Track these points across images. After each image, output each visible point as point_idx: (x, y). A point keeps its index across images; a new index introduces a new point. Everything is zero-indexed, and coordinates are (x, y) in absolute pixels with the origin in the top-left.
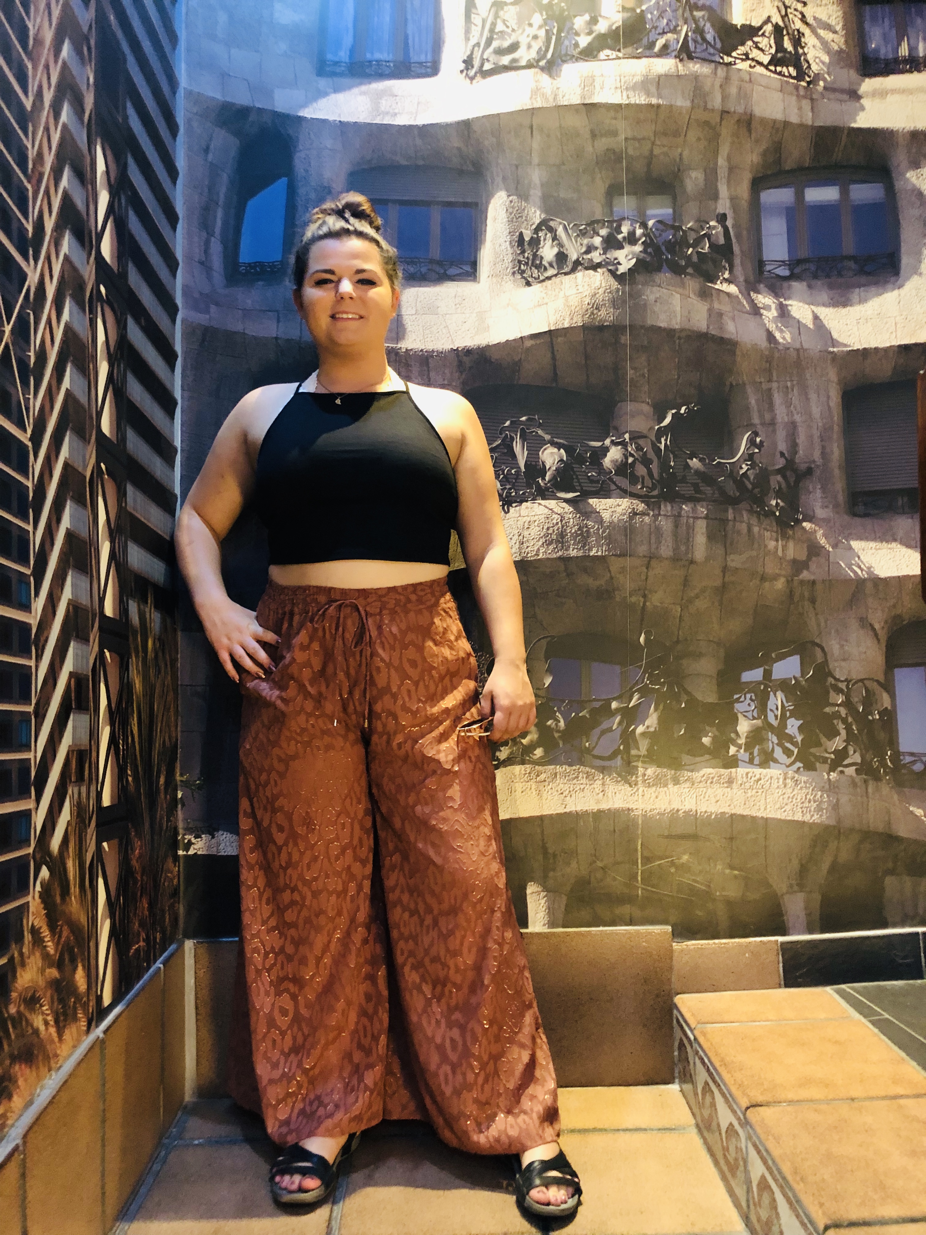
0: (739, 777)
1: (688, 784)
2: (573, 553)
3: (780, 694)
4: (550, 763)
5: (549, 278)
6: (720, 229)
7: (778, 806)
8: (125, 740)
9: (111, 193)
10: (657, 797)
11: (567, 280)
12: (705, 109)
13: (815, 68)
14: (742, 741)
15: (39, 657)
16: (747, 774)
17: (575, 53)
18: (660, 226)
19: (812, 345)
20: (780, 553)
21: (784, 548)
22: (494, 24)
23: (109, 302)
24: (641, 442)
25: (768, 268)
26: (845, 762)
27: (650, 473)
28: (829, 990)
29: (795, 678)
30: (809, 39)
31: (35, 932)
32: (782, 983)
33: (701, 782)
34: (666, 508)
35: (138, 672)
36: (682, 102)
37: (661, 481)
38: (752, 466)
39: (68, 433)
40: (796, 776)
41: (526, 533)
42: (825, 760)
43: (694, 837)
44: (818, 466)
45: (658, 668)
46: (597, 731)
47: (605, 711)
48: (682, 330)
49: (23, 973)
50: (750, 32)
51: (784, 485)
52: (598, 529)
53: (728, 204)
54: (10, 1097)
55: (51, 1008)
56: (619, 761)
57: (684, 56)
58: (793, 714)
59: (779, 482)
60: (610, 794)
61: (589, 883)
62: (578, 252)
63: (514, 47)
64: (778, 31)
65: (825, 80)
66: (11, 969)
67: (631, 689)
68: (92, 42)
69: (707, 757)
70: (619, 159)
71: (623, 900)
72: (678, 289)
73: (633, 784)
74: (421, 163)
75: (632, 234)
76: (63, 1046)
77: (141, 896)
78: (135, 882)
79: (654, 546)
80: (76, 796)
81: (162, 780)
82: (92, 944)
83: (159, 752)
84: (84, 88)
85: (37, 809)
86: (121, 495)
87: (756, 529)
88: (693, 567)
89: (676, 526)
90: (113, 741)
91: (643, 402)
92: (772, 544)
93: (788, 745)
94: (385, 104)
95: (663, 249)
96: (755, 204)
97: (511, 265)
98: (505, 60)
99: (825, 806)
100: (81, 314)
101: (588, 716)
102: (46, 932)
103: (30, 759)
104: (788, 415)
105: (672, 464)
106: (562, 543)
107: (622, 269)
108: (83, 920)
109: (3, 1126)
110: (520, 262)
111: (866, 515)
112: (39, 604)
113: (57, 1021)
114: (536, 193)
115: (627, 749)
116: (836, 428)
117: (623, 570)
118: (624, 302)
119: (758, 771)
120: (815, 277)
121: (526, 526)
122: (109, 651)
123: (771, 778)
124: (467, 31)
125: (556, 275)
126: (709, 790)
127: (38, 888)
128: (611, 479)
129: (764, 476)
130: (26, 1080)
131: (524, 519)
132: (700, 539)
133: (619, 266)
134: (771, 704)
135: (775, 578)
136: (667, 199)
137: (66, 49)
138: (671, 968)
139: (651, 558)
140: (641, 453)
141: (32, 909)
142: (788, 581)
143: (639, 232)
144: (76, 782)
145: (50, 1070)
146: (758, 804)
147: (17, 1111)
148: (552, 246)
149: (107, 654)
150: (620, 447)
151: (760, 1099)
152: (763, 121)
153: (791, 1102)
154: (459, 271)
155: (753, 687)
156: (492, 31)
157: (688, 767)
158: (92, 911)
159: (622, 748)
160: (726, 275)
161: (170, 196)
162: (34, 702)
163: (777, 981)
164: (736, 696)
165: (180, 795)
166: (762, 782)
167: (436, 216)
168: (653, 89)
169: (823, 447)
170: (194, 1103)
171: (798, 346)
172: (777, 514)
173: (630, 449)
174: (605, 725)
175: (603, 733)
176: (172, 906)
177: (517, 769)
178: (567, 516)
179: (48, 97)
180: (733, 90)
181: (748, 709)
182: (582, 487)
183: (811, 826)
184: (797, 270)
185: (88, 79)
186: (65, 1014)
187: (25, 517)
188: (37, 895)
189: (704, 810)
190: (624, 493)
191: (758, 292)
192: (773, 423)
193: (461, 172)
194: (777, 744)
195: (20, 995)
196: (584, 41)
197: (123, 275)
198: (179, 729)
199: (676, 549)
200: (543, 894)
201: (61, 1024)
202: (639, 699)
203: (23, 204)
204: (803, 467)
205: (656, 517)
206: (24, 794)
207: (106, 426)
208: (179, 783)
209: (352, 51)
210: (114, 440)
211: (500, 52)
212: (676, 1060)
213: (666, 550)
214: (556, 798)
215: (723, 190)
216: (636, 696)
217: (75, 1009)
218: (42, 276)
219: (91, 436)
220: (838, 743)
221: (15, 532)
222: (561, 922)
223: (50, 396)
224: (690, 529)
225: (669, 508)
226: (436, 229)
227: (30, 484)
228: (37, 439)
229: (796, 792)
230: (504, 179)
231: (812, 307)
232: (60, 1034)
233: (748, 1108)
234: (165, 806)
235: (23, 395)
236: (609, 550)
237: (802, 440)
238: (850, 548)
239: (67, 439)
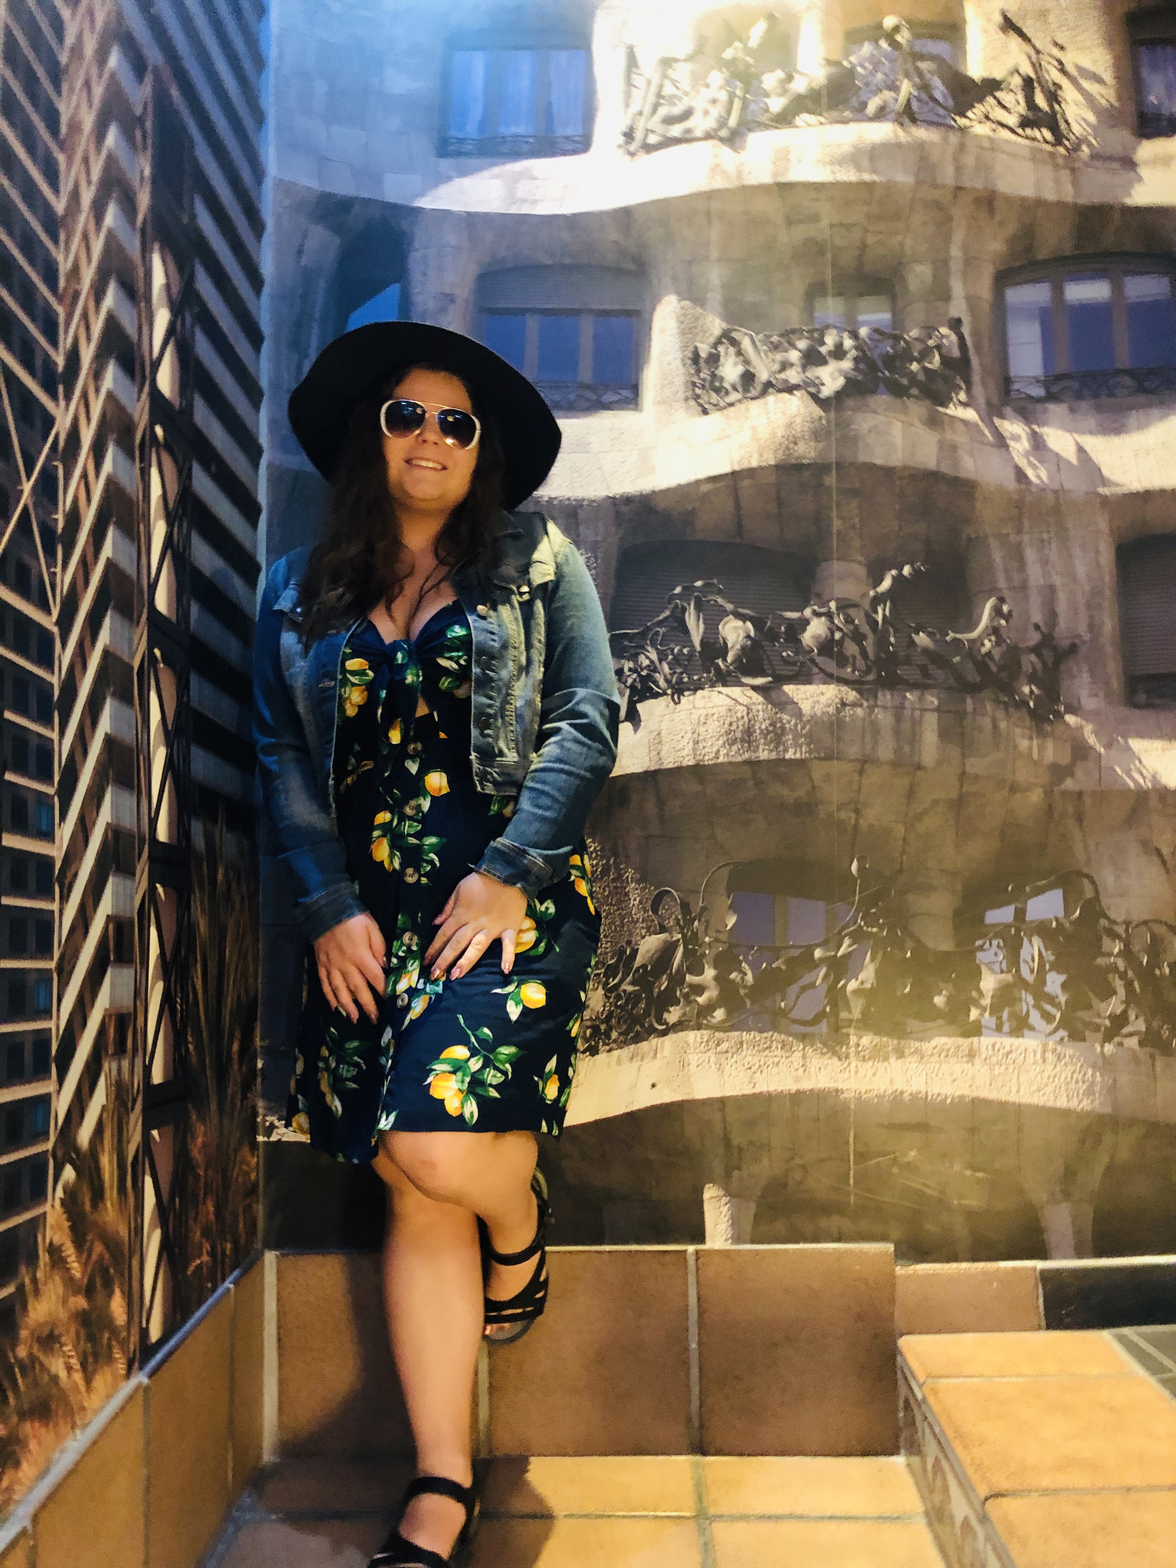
0: (983, 1048)
1: (915, 1058)
2: (764, 754)
3: (1037, 941)
4: (732, 1028)
5: (731, 405)
6: (954, 338)
7: (1034, 1087)
8: (186, 999)
9: (172, 310)
10: (874, 1074)
11: (755, 407)
12: (935, 186)
13: (1076, 129)
14: (986, 1002)
15: (65, 898)
16: (994, 1046)
17: (763, 119)
18: (877, 336)
19: (1076, 486)
20: (1035, 755)
21: (1041, 748)
22: (661, 86)
23: (167, 446)
24: (852, 612)
25: (1016, 386)
26: (1125, 1030)
27: (864, 653)
28: (1106, 1336)
29: (1057, 919)
30: (1069, 93)
31: (54, 1251)
32: (1043, 1323)
33: (932, 1055)
34: (886, 697)
35: (203, 910)
36: (904, 178)
37: (878, 660)
38: (998, 643)
39: (109, 613)
40: (1059, 1048)
41: (702, 730)
42: (1097, 1029)
43: (922, 1127)
44: (1084, 642)
45: (875, 905)
46: (794, 989)
47: (806, 961)
48: (906, 468)
49: (37, 1307)
50: (992, 86)
51: (1039, 666)
52: (796, 725)
53: (963, 306)
54: (17, 1464)
55: (75, 1347)
56: (824, 1027)
57: (906, 121)
58: (1054, 967)
59: (1032, 663)
60: (812, 1070)
61: (785, 1186)
62: (768, 369)
63: (687, 114)
64: (1028, 84)
65: (1090, 145)
66: (20, 1299)
67: (840, 933)
68: (149, 125)
69: (941, 1022)
70: (821, 252)
71: (828, 1209)
72: (898, 416)
73: (843, 1056)
74: (568, 261)
75: (839, 346)
76: (92, 1396)
77: (205, 1195)
78: (197, 1177)
79: (868, 747)
80: (114, 1072)
81: (236, 1047)
82: (135, 1263)
83: (231, 1011)
84: (136, 182)
85: (59, 1092)
86: (182, 688)
87: (1003, 725)
88: (920, 774)
89: (898, 719)
90: (167, 1000)
91: (853, 561)
92: (1024, 744)
93: (1048, 1007)
94: (523, 189)
95: (880, 364)
96: (999, 306)
97: (682, 388)
98: (676, 131)
99: (1097, 1088)
100: (129, 462)
101: (783, 968)
102: (69, 1251)
103: (50, 1029)
104: (1044, 577)
105: (892, 640)
106: (749, 742)
107: (826, 391)
108: (123, 1232)
109: (7, 1502)
110: (694, 384)
111: (1148, 706)
112: (65, 832)
113: (84, 1365)
114: (715, 297)
115: (835, 1013)
116: (1108, 593)
117: (828, 777)
118: (829, 433)
119: (1008, 1042)
120: (1079, 397)
121: (702, 720)
122: (163, 886)
123: (1026, 1050)
124: (628, 96)
125: (739, 401)
126: (944, 1066)
127: (60, 1193)
128: (812, 661)
129: (1013, 654)
130: (40, 1443)
131: (700, 712)
132: (930, 735)
133: (822, 388)
134: (1025, 953)
135: (1029, 788)
136: (882, 300)
137: (112, 137)
138: (892, 1301)
139: (865, 763)
140: (851, 627)
141: (50, 1220)
142: (1046, 793)
143: (848, 343)
144: (113, 1055)
145: (73, 1428)
146: (1008, 1085)
147: (27, 1482)
148: (736, 364)
149: (160, 889)
150: (823, 619)
151: (1004, 1485)
152: (1008, 200)
153: (1045, 1492)
154: (615, 398)
155: (1001, 931)
156: (659, 96)
157: (914, 1035)
158: (136, 1221)
159: (828, 1009)
160: (962, 396)
161: (254, 312)
162: (56, 954)
163: (1036, 1323)
164: (978, 943)
165: (260, 1064)
166: (1013, 1056)
167: (587, 327)
168: (865, 163)
169: (1091, 618)
170: (275, 1465)
171: (1057, 486)
172: (1031, 704)
173: (836, 621)
174: (806, 980)
175: (804, 989)
176: (248, 1208)
177: (692, 1036)
178: (754, 708)
179: (87, 197)
180: (970, 161)
181: (994, 959)
182: (774, 670)
183: (1080, 1115)
184: (1055, 389)
185: (142, 172)
186: (96, 1355)
187: (47, 721)
188: (58, 1203)
189: (936, 1092)
190: (829, 678)
191: (1002, 416)
192: (1023, 587)
193: (619, 272)
194: (1034, 1006)
195: (32, 1334)
196: (776, 104)
197: (188, 411)
198: (260, 980)
199: (898, 750)
200: (725, 1200)
201: (90, 1368)
202: (850, 946)
203: (51, 331)
204: (1065, 643)
205: (871, 708)
206: (40, 1072)
207: (162, 601)
208: (259, 1050)
209: (482, 124)
210: (174, 618)
211: (670, 120)
212: (901, 1423)
213: (885, 751)
214: (742, 1074)
215: (957, 288)
216: (847, 941)
217: (110, 1347)
218: (76, 420)
219: (140, 617)
220: (1114, 1005)
221: (34, 742)
222: (748, 1237)
223: (85, 568)
224: (916, 724)
225: (889, 697)
226: (586, 345)
227: (55, 680)
228: (65, 622)
229: (1058, 1068)
230: (675, 279)
231: (1076, 436)
232: (88, 1381)
233: (987, 1499)
234: (239, 1079)
235: (48, 568)
236: (810, 752)
237: (1062, 607)
238: (1129, 749)
239: (107, 622)
